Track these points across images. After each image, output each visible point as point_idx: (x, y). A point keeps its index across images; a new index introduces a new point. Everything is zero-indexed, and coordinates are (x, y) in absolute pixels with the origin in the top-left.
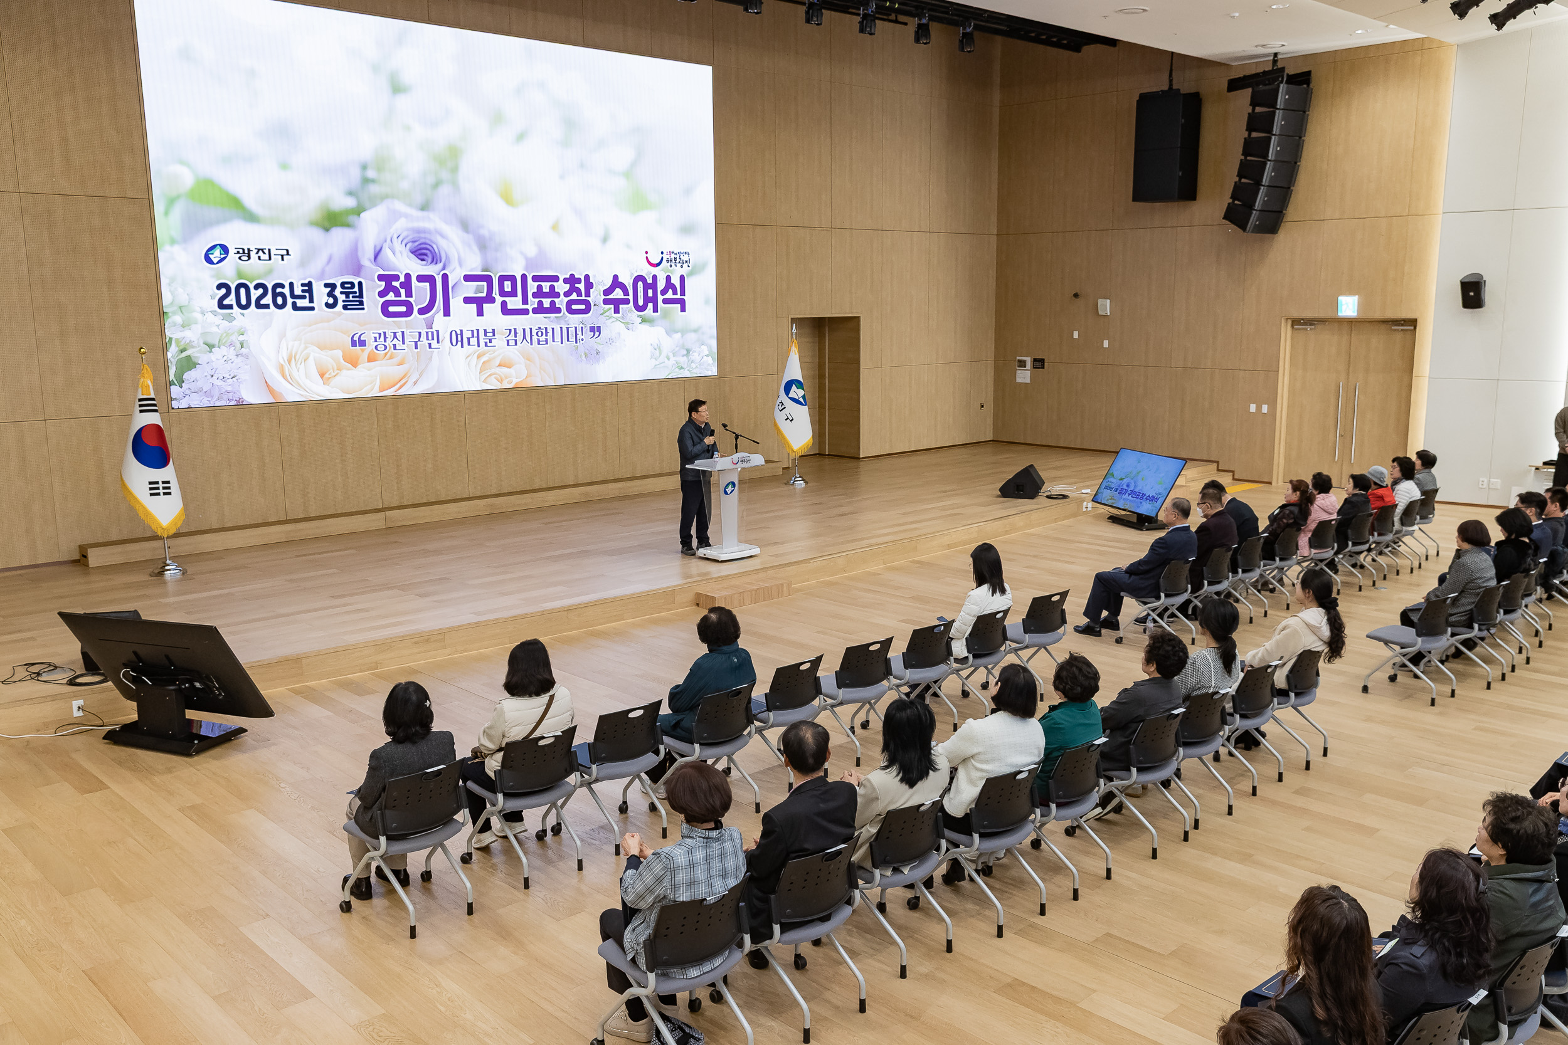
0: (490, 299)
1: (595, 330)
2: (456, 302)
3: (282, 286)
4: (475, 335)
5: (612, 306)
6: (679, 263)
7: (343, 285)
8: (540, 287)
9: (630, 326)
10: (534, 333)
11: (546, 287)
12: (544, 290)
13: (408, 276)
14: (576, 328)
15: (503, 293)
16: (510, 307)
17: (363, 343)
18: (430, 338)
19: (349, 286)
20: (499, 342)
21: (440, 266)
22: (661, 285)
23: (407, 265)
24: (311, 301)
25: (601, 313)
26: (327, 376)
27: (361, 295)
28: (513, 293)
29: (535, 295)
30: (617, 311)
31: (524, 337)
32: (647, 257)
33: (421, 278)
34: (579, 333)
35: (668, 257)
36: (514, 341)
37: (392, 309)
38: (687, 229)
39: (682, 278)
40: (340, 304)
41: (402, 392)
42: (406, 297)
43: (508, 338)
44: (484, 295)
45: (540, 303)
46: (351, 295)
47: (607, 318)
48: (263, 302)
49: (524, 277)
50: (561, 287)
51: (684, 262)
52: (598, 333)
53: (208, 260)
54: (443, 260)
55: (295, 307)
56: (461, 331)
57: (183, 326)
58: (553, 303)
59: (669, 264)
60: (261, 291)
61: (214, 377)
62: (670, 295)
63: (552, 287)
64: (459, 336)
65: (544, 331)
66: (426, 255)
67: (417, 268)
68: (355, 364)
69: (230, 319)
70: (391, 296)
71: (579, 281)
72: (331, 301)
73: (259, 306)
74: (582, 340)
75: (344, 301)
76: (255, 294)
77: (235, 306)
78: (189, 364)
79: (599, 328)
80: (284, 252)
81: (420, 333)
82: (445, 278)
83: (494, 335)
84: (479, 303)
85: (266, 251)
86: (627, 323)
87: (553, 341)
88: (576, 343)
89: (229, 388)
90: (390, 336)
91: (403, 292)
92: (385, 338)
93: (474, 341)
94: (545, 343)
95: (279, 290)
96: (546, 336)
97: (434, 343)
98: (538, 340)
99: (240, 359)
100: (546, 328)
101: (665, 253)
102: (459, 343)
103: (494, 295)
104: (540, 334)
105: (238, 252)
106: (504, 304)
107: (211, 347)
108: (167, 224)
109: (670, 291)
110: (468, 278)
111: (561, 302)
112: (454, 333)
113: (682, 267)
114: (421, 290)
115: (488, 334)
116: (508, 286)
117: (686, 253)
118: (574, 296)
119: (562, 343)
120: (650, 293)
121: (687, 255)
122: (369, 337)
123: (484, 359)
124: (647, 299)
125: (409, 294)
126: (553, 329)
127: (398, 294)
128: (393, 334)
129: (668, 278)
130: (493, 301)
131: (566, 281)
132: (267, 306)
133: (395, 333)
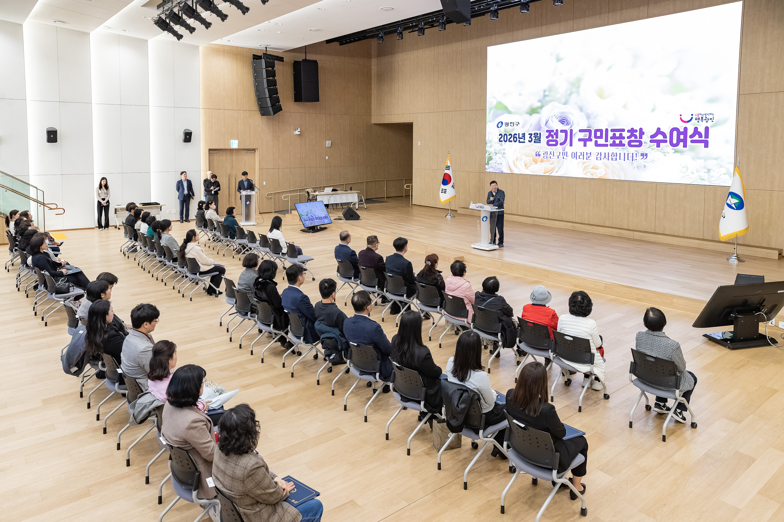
0: (590, 140)
1: (644, 155)
2: (575, 140)
3: (516, 134)
4: (582, 154)
5: (656, 144)
6: (705, 120)
7: (534, 134)
8: (614, 135)
9: (667, 154)
10: (610, 155)
11: (618, 134)
12: (616, 136)
13: (557, 130)
14: (633, 154)
15: (596, 137)
16: (599, 143)
17: (539, 155)
18: (564, 155)
19: (536, 134)
20: (593, 158)
21: (570, 126)
22: (690, 132)
23: (556, 126)
24: (524, 140)
25: (647, 146)
26: (527, 166)
27: (540, 138)
28: (601, 137)
29: (611, 138)
30: (658, 146)
31: (605, 157)
32: (681, 118)
33: (562, 131)
34: (634, 155)
35: (697, 117)
36: (599, 159)
37: (550, 143)
38: (712, 100)
39: (707, 129)
40: (533, 141)
41: (551, 175)
42: (556, 138)
43: (597, 157)
44: (587, 138)
45: (614, 142)
46: (537, 138)
47: (652, 149)
48: (511, 140)
49: (607, 130)
50: (626, 134)
51: (709, 119)
52: (646, 157)
53: (498, 127)
54: (571, 124)
55: (520, 142)
56: (576, 152)
57: (490, 147)
58: (621, 142)
59: (697, 121)
60: (510, 136)
61: (496, 163)
62: (697, 138)
63: (621, 135)
64: (575, 155)
65: (615, 154)
66: (564, 122)
67: (561, 127)
68: (536, 163)
69: (501, 145)
70: (550, 138)
71: (636, 131)
72: (530, 140)
73: (510, 141)
74: (636, 160)
75: (534, 140)
76: (509, 137)
77: (503, 141)
78: (490, 159)
79: (646, 155)
80: (518, 123)
81: (560, 153)
82: (571, 131)
83: (591, 155)
84: (585, 141)
85: (513, 123)
86: (665, 153)
87: (620, 159)
88: (633, 161)
89: (499, 167)
90: (549, 153)
91: (555, 136)
92: (547, 154)
93: (581, 157)
94: (615, 160)
95: (515, 136)
96: (616, 156)
97: (565, 157)
98: (612, 158)
99: (503, 158)
100: (616, 153)
101: (694, 115)
102: (575, 157)
103: (592, 138)
104: (613, 155)
105: (505, 124)
106: (596, 142)
107: (496, 154)
108: (489, 116)
109: (697, 136)
110: (581, 131)
111: (625, 141)
112: (573, 153)
113: (707, 122)
114: (562, 136)
115: (588, 154)
116: (598, 134)
117: (711, 114)
118: (633, 138)
119: (624, 161)
120: (682, 137)
121: (711, 115)
122: (541, 153)
123: (585, 165)
124: (679, 140)
125: (557, 137)
126: (620, 153)
127: (553, 137)
128: (550, 153)
129: (696, 129)
130: (591, 140)
131: (628, 131)
132: (511, 141)
133: (551, 152)
